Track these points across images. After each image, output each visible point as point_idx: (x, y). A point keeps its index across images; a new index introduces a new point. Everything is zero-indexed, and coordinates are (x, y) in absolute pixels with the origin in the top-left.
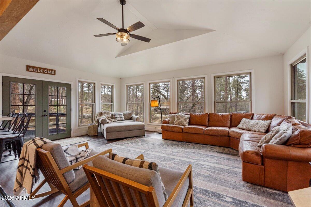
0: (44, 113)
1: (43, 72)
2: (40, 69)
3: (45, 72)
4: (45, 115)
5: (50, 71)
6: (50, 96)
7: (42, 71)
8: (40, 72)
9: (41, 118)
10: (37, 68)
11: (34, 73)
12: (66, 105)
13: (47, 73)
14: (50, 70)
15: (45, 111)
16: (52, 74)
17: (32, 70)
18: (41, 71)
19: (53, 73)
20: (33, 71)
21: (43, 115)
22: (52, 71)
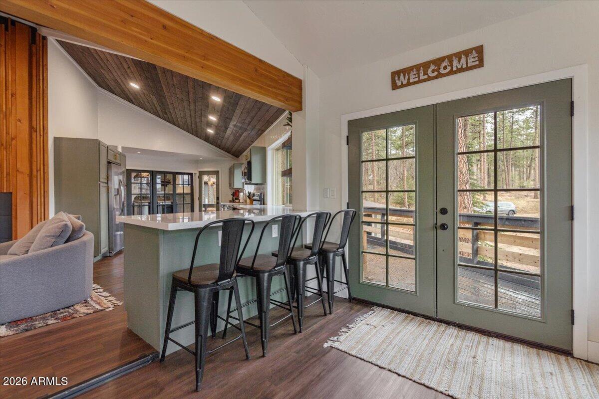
0: (440, 216)
1: (436, 73)
2: (426, 65)
3: (442, 71)
4: (444, 227)
5: (459, 61)
6: (461, 156)
7: (433, 71)
8: (426, 77)
9: (432, 233)
10: (417, 67)
11: (411, 87)
12: (541, 190)
13: (452, 73)
14: (458, 55)
15: (444, 211)
16: (469, 68)
17: (405, 82)
18: (430, 71)
19: (472, 60)
20: (409, 84)
21: (439, 224)
22: (467, 57)
